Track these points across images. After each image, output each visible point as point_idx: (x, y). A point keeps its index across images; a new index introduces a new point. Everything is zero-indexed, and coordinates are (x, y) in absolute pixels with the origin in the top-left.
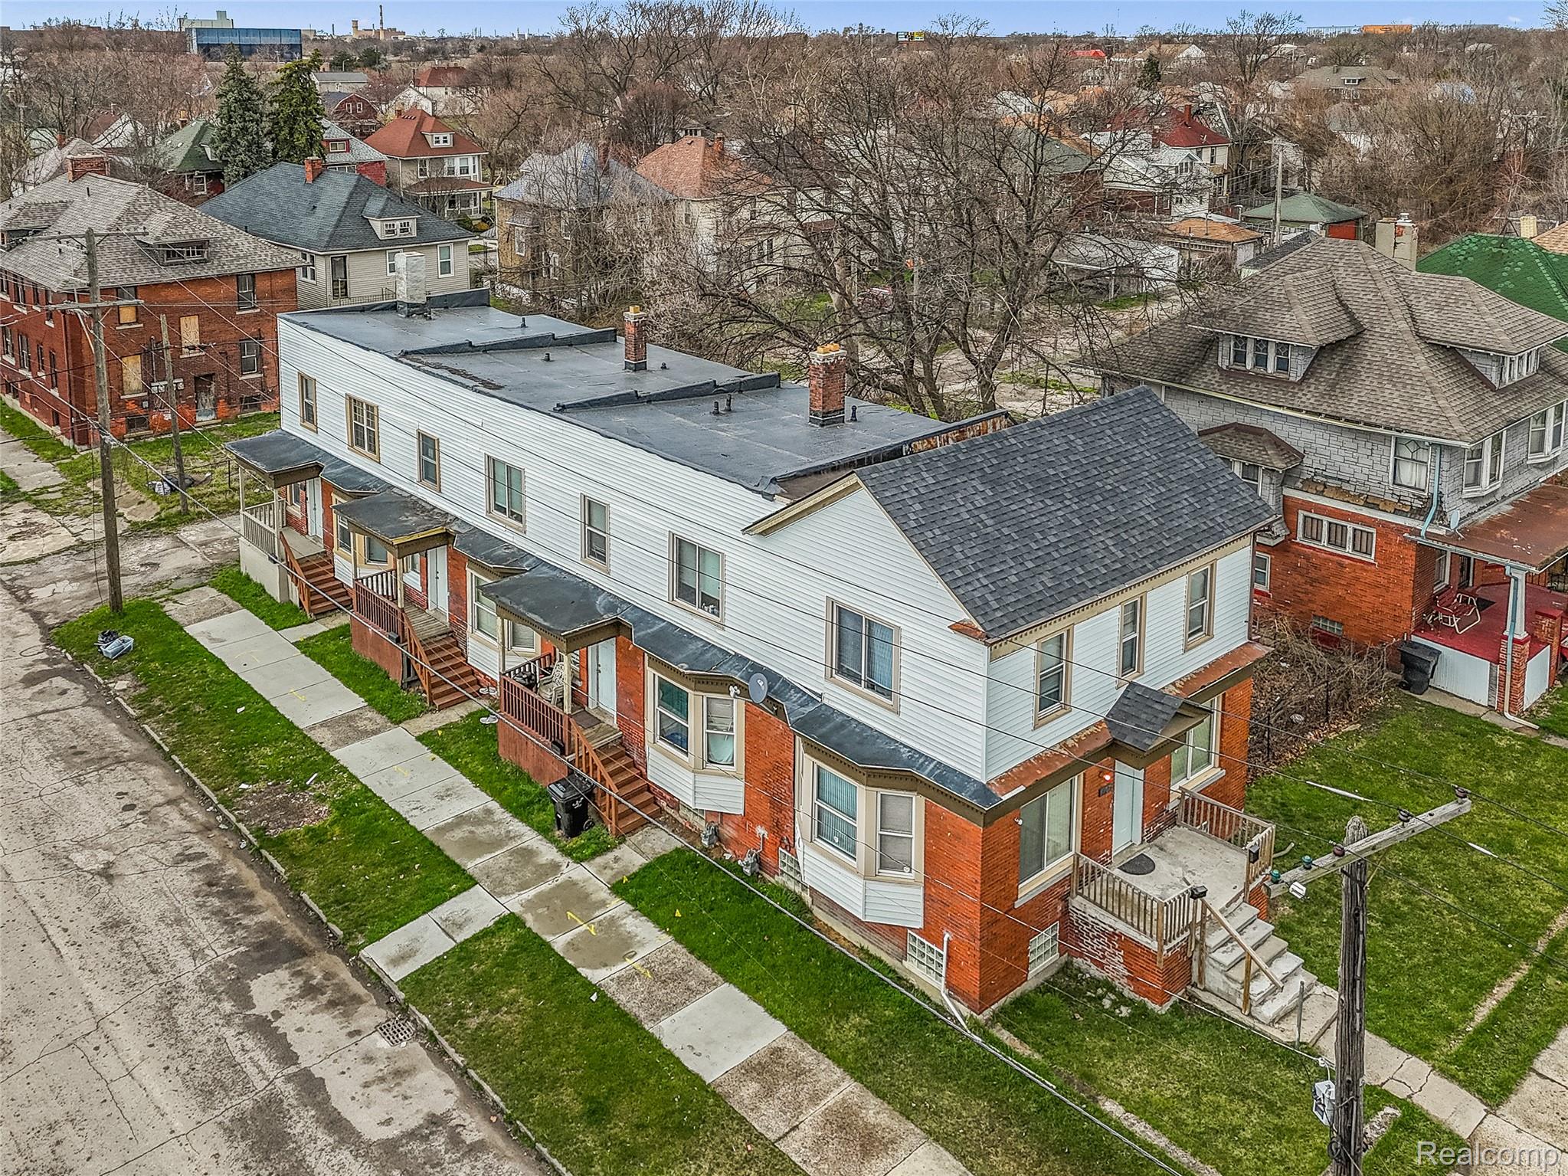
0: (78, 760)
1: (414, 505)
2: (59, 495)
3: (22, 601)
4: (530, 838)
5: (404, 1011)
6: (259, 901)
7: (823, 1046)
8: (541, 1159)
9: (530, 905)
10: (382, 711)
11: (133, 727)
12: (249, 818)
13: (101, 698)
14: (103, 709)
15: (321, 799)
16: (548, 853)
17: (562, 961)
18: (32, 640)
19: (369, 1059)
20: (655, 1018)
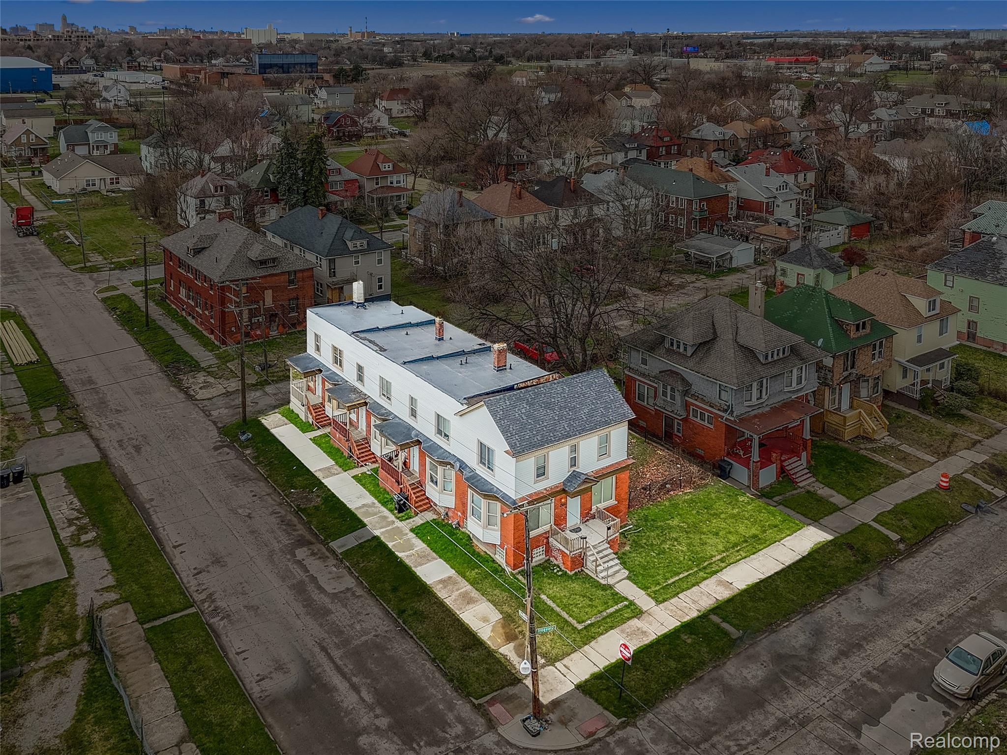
0: (236, 478)
1: (354, 390)
2: (216, 369)
3: (208, 416)
4: (386, 512)
5: (341, 561)
6: (297, 528)
7: (464, 577)
8: (377, 600)
9: (382, 533)
10: (340, 467)
11: (253, 467)
12: (294, 501)
13: (241, 456)
14: (242, 460)
15: (318, 496)
16: (392, 517)
17: (390, 550)
18: (214, 433)
19: (330, 573)
20: (416, 567)
